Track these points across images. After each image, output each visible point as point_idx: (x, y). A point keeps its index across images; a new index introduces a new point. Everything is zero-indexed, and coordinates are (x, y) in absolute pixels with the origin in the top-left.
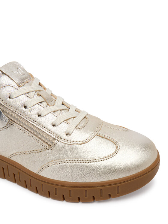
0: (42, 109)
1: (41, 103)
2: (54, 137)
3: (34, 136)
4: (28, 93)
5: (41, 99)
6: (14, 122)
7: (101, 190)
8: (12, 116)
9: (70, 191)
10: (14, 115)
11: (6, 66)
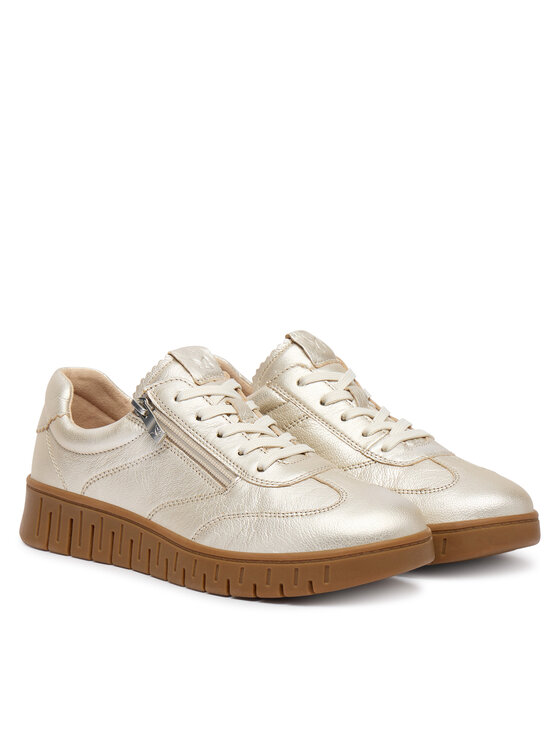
0: (226, 424)
1: (229, 415)
2: (236, 472)
3: (202, 470)
4: (209, 396)
5: (230, 409)
6: (171, 441)
7: (297, 570)
8: (172, 432)
9: (242, 569)
10: (176, 430)
11: (184, 350)
